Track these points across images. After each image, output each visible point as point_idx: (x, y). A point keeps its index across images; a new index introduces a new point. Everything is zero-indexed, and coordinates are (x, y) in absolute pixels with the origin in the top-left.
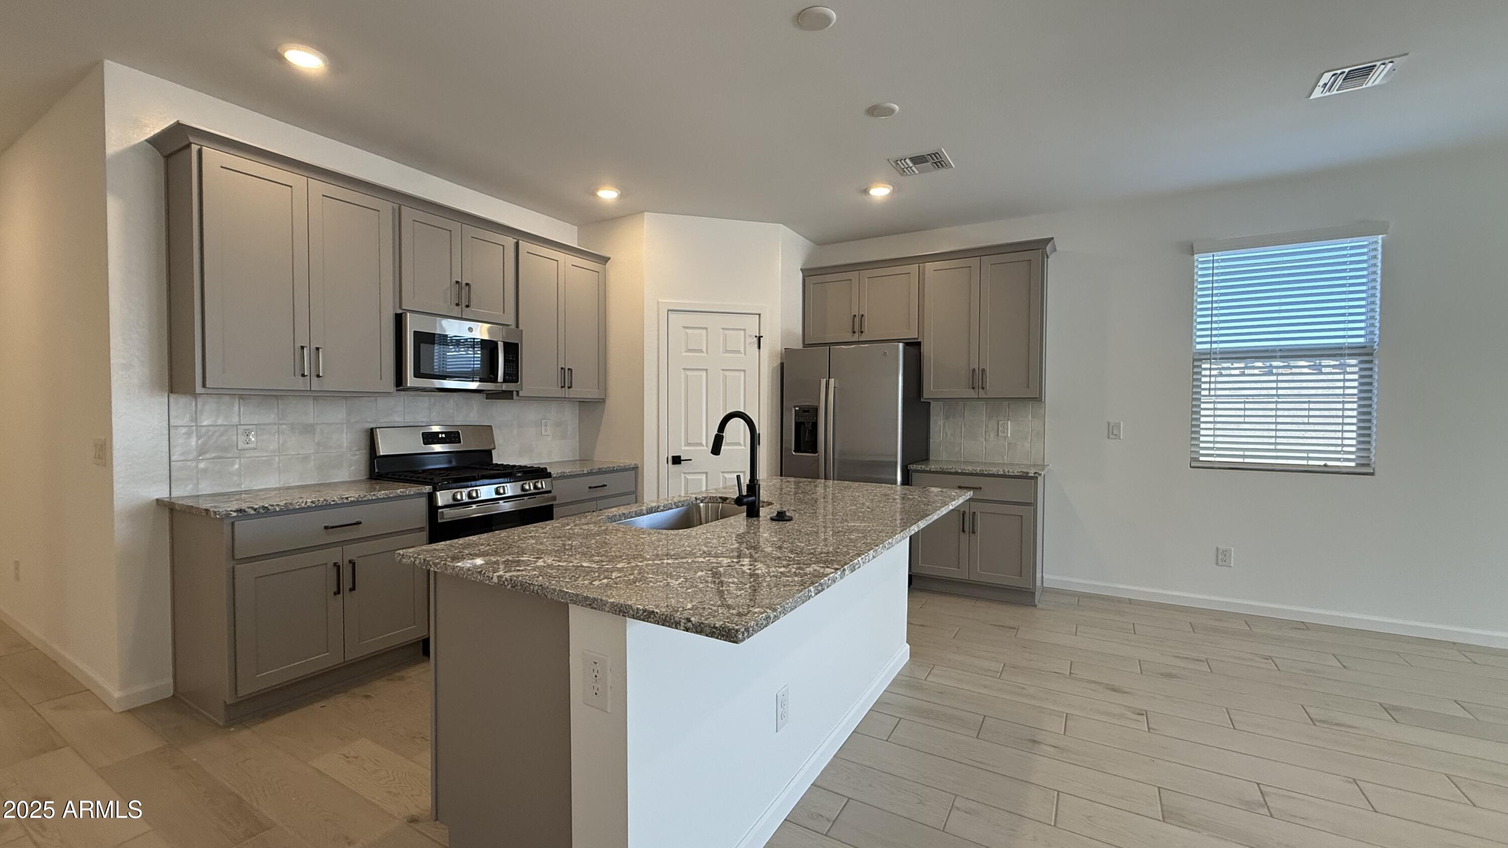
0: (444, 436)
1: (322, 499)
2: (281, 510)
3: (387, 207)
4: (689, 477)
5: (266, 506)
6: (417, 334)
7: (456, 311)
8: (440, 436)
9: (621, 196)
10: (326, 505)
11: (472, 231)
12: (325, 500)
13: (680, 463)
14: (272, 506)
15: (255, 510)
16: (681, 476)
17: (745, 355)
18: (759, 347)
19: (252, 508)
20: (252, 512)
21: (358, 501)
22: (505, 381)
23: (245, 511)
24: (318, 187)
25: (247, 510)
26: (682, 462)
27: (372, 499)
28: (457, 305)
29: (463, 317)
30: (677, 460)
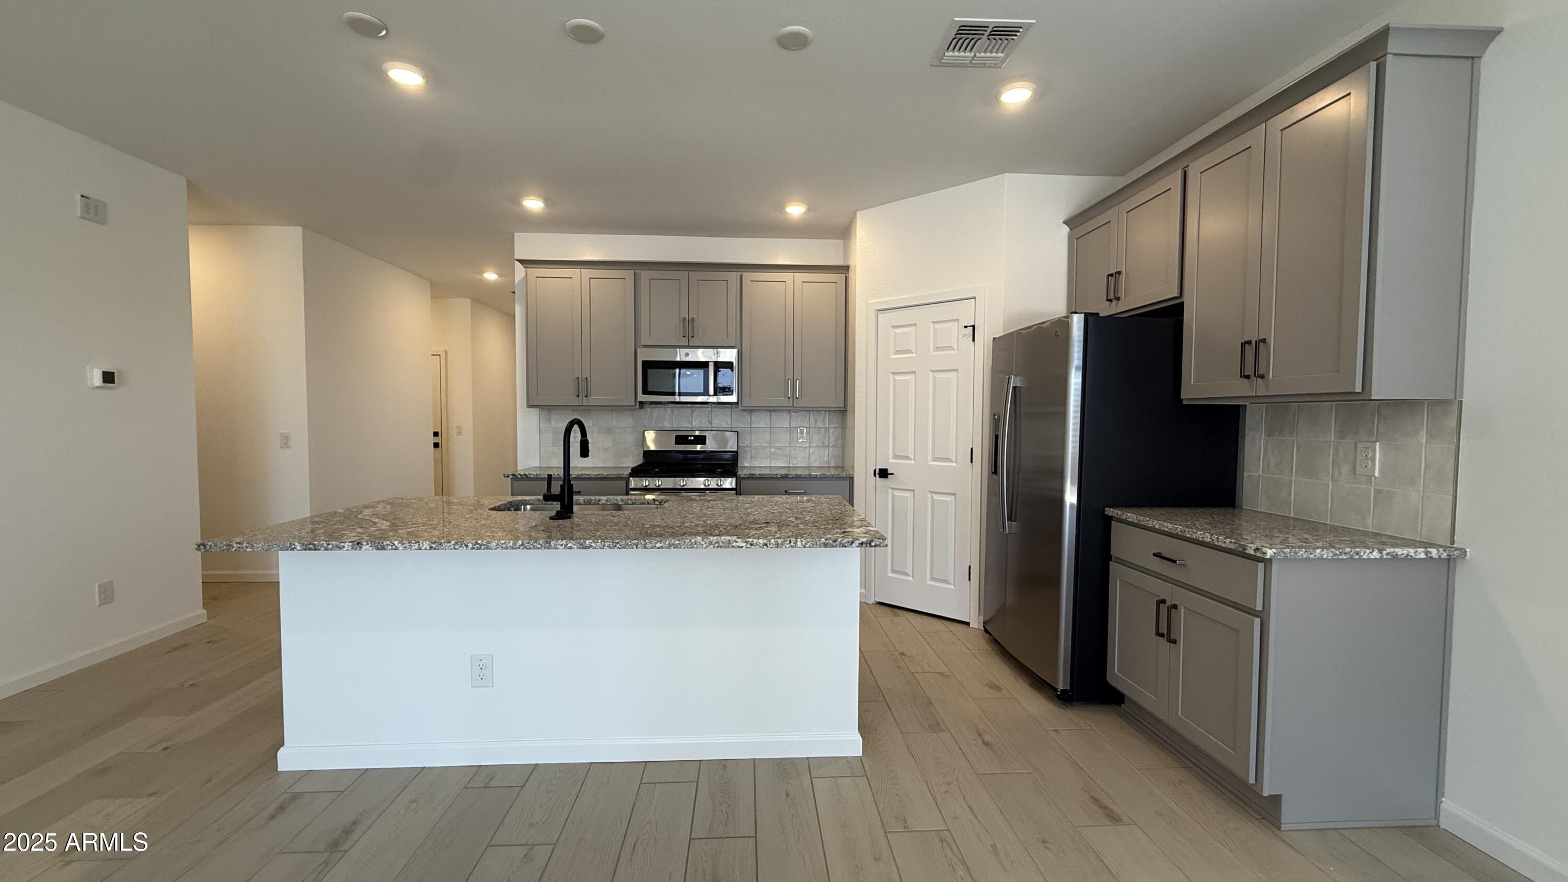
0: (692, 438)
1: (556, 474)
2: (534, 478)
3: (629, 274)
4: (897, 493)
5: (527, 474)
6: (644, 362)
7: (684, 342)
8: (690, 438)
9: (809, 210)
10: (559, 478)
11: (696, 275)
12: (558, 474)
13: (886, 477)
14: (529, 474)
15: (521, 475)
16: (887, 492)
17: (958, 351)
18: (974, 340)
19: (520, 474)
20: (520, 477)
21: (577, 478)
22: (715, 394)
23: (516, 476)
24: (587, 273)
25: (517, 475)
26: (889, 476)
27: (586, 478)
28: (684, 337)
29: (690, 345)
30: (884, 474)
